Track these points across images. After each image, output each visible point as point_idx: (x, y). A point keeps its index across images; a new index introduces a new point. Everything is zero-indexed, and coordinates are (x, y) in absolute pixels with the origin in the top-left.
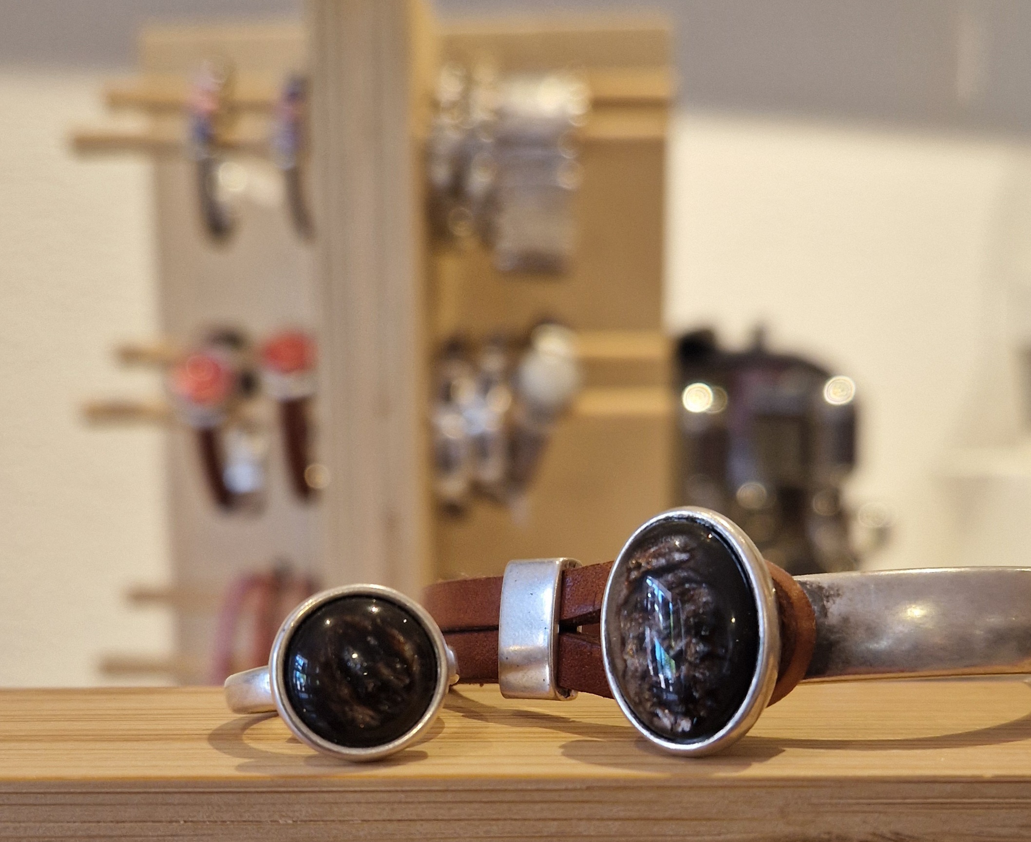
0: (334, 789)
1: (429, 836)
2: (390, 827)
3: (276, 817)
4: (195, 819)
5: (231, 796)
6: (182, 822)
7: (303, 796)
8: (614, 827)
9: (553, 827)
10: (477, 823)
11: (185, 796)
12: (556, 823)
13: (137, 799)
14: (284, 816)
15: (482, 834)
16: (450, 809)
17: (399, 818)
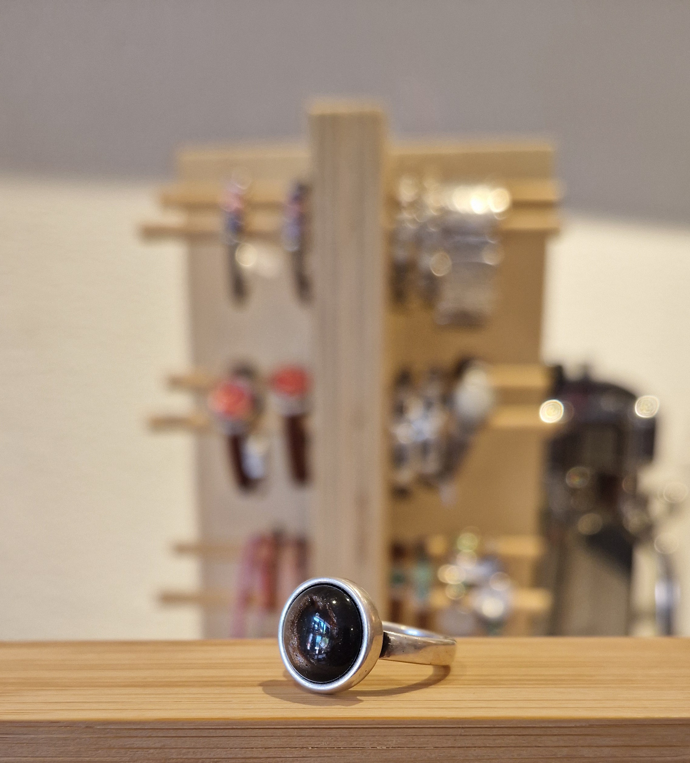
0: (416, 726)
1: (479, 757)
2: (453, 752)
3: (375, 745)
4: (319, 746)
5: (344, 731)
6: (310, 748)
7: (394, 730)
8: (606, 751)
9: (565, 751)
10: (513, 749)
11: (313, 730)
12: (566, 749)
13: (279, 732)
14: (380, 744)
15: (516, 756)
16: (494, 740)
17: (459, 745)
